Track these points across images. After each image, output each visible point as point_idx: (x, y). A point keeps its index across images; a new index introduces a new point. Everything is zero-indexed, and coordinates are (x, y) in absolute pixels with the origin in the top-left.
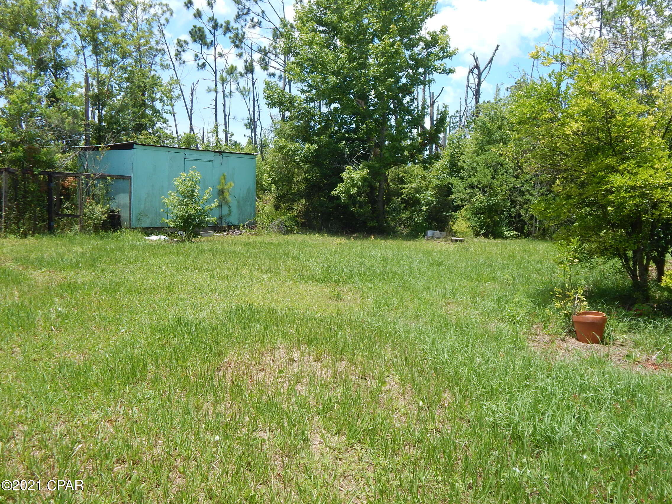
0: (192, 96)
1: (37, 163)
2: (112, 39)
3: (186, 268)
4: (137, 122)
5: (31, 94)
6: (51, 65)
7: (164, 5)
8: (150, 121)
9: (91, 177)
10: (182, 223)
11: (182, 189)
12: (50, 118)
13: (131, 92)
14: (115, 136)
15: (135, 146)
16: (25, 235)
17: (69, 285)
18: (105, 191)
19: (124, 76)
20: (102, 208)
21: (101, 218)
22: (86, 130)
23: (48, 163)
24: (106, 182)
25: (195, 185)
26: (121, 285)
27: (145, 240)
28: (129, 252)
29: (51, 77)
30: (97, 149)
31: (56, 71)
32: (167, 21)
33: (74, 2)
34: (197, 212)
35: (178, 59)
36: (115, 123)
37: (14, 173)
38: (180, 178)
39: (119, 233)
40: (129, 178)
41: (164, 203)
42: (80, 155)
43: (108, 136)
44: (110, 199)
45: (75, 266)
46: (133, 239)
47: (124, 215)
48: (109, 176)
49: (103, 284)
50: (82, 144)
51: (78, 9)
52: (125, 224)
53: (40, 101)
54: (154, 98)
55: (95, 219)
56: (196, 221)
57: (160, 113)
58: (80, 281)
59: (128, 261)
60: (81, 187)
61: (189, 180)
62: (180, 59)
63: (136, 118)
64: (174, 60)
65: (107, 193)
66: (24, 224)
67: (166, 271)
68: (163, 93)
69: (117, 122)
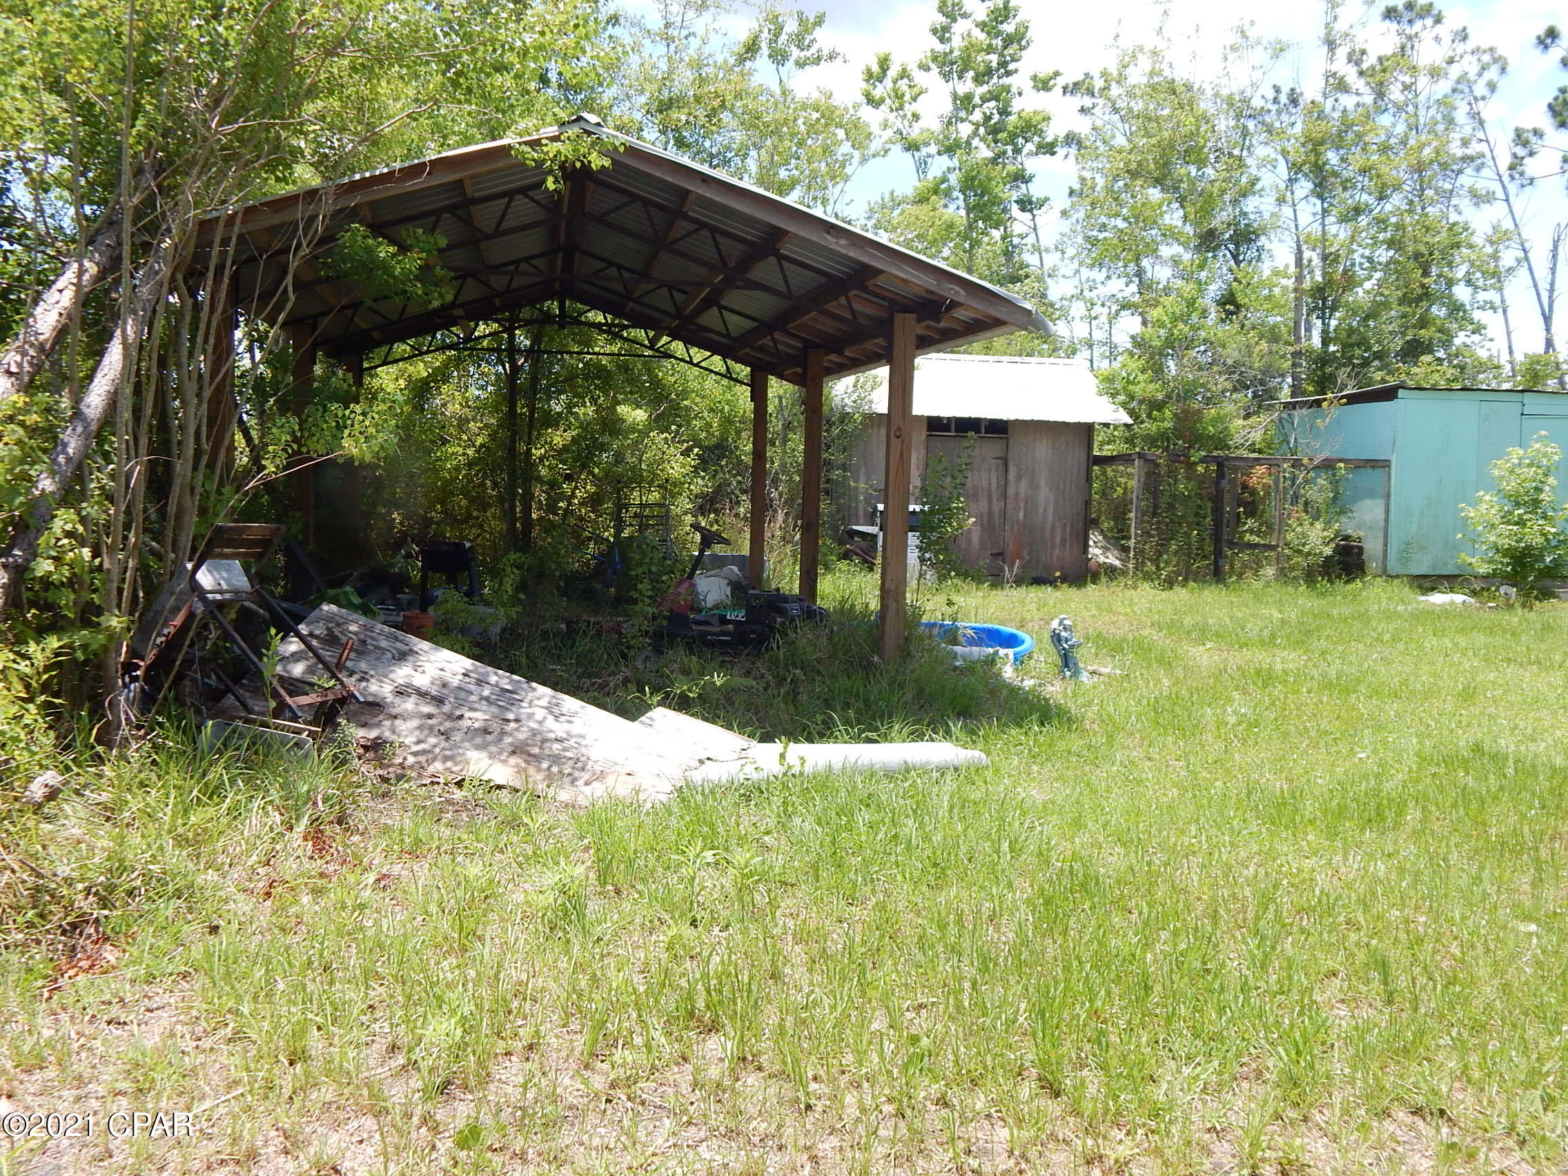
0: (1554, 257)
1: (1197, 439)
2: (1357, 159)
3: (1509, 659)
4: (1408, 338)
5: (1191, 303)
6: (1227, 236)
7: (1485, 52)
8: (1439, 331)
9: (1302, 465)
10: (1508, 564)
11: (1511, 486)
12: (1224, 347)
13: (1396, 271)
14: (1357, 375)
15: (1401, 393)
16: (1170, 583)
17: (1258, 672)
18: (1332, 495)
19: (1381, 236)
20: (1324, 530)
21: (1321, 553)
22: (1294, 365)
23: (1219, 439)
24: (1334, 475)
25: (1546, 475)
26: (1359, 681)
27: (1419, 603)
28: (1379, 623)
29: (1227, 262)
30: (1318, 403)
31: (1237, 248)
32: (1492, 87)
33: (1274, 86)
34: (1547, 540)
35: (1517, 176)
36: (1359, 345)
37: (1153, 461)
38: (1507, 461)
39: (1360, 585)
40: (1385, 464)
41: (1467, 518)
42: (1281, 419)
43: (1342, 374)
44: (1342, 512)
45: (1269, 642)
46: (1390, 599)
47: (1372, 547)
48: (1340, 460)
49: (1324, 675)
50: (1285, 395)
51: (1283, 99)
52: (1373, 566)
53: (1204, 314)
54: (1451, 279)
55: (1309, 554)
56: (1544, 561)
57: (1465, 311)
58: (1279, 666)
59: (1377, 640)
60: (1281, 486)
61: (1530, 465)
62: (1522, 174)
63: (1407, 328)
64: (1506, 179)
65: (1335, 498)
66: (1167, 563)
67: (1460, 663)
68: (1472, 265)
69: (1363, 343)
